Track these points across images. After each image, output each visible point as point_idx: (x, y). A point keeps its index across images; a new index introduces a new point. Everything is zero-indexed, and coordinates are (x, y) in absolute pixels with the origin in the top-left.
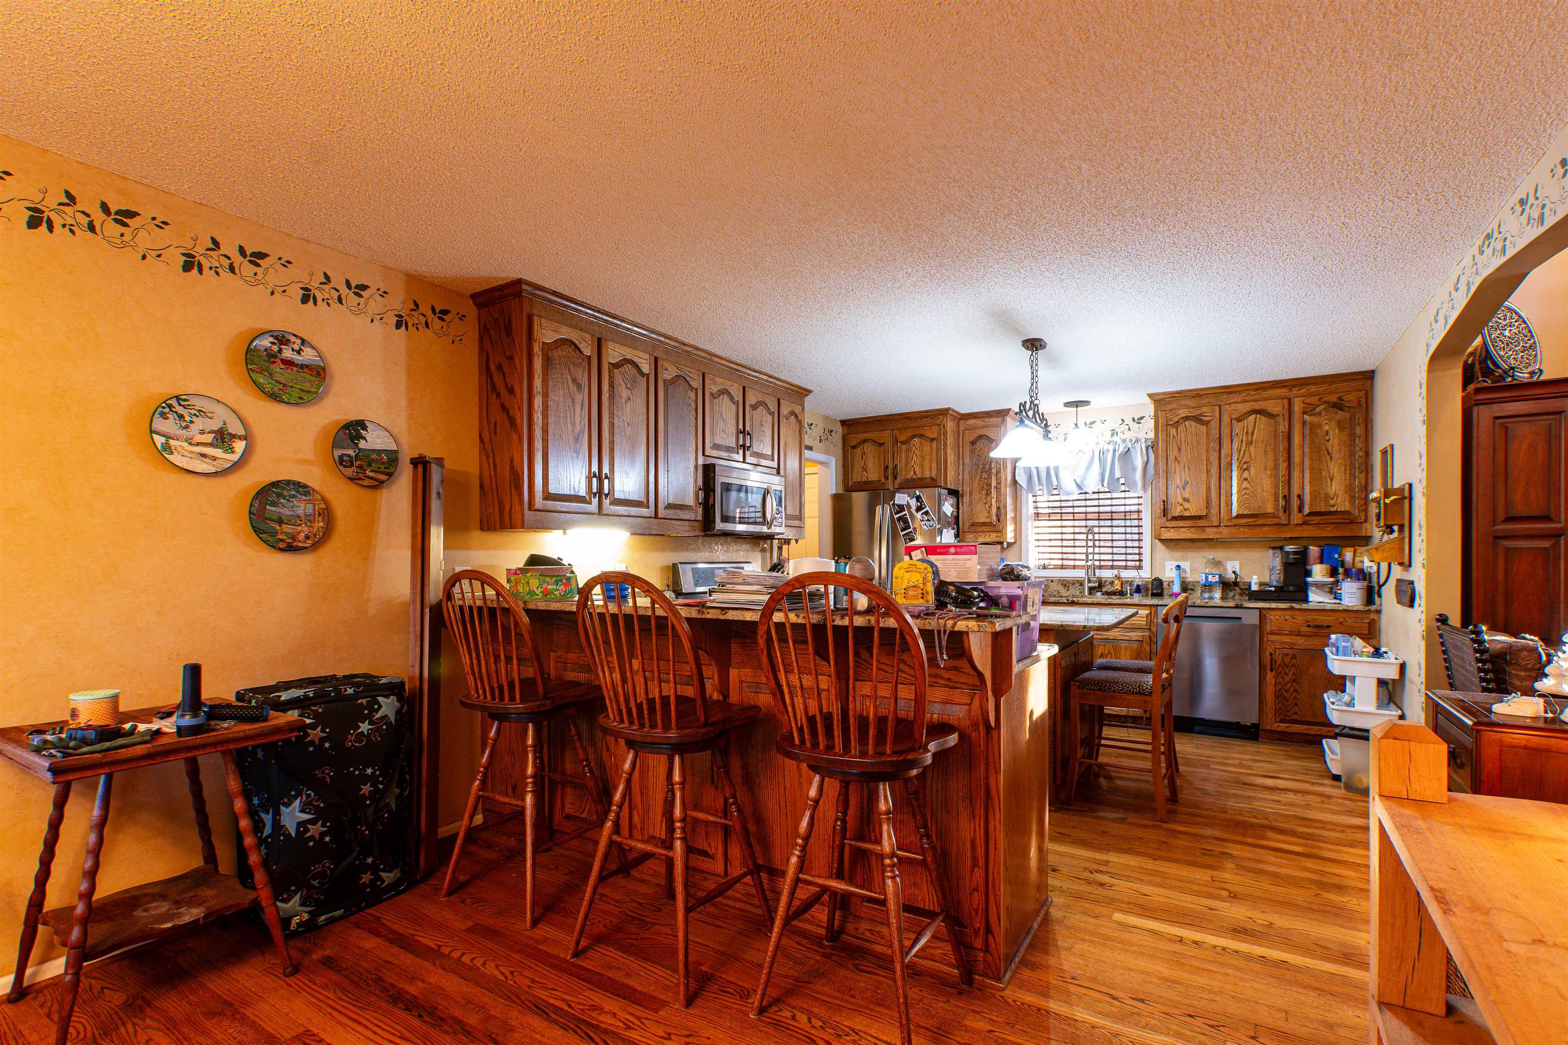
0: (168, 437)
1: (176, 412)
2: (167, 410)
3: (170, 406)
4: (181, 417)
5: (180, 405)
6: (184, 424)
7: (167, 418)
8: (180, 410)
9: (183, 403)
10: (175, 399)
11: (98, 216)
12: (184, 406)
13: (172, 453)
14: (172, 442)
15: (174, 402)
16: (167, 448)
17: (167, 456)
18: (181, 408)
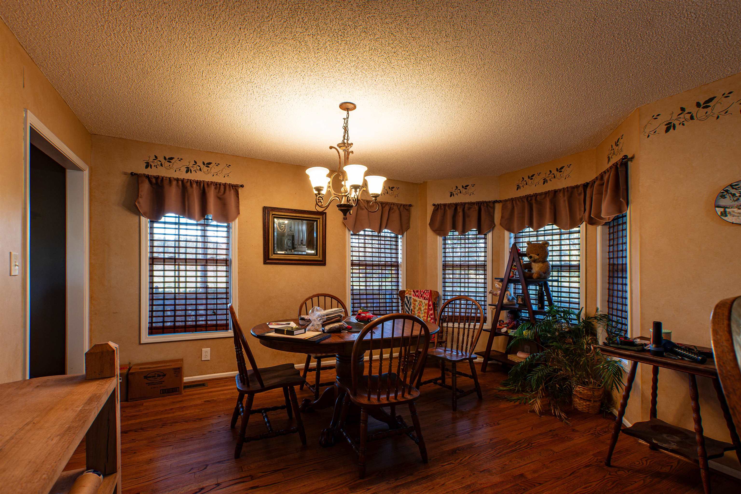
0: (725, 208)
1: (731, 193)
2: (726, 193)
3: (727, 191)
4: (734, 195)
5: (733, 188)
6: (735, 199)
7: (726, 197)
8: (733, 191)
9: (735, 187)
10: (730, 186)
11: (694, 110)
12: (736, 189)
13: (726, 216)
14: (727, 210)
15: (730, 189)
16: (724, 214)
17: (723, 218)
18: (734, 190)
